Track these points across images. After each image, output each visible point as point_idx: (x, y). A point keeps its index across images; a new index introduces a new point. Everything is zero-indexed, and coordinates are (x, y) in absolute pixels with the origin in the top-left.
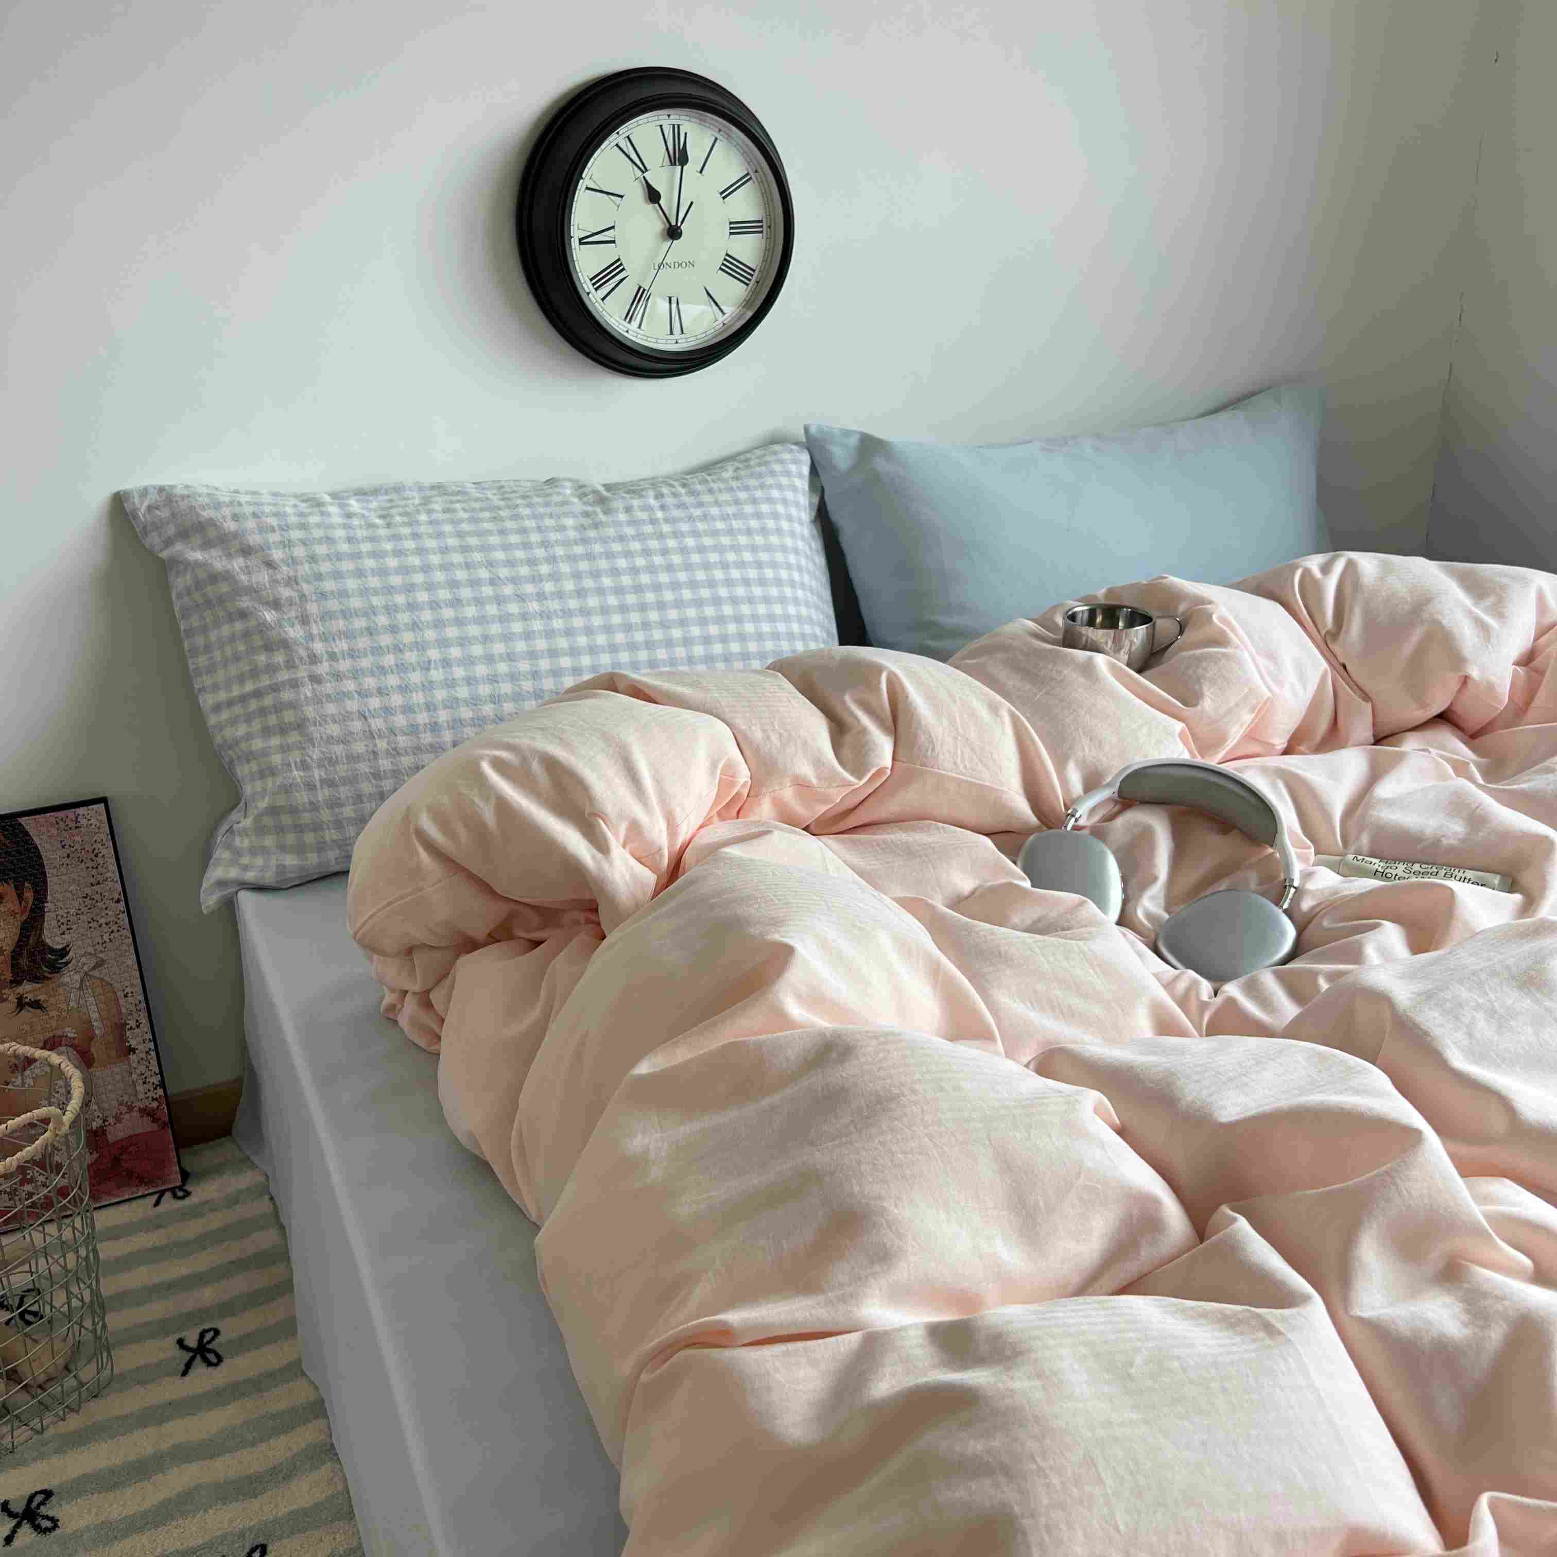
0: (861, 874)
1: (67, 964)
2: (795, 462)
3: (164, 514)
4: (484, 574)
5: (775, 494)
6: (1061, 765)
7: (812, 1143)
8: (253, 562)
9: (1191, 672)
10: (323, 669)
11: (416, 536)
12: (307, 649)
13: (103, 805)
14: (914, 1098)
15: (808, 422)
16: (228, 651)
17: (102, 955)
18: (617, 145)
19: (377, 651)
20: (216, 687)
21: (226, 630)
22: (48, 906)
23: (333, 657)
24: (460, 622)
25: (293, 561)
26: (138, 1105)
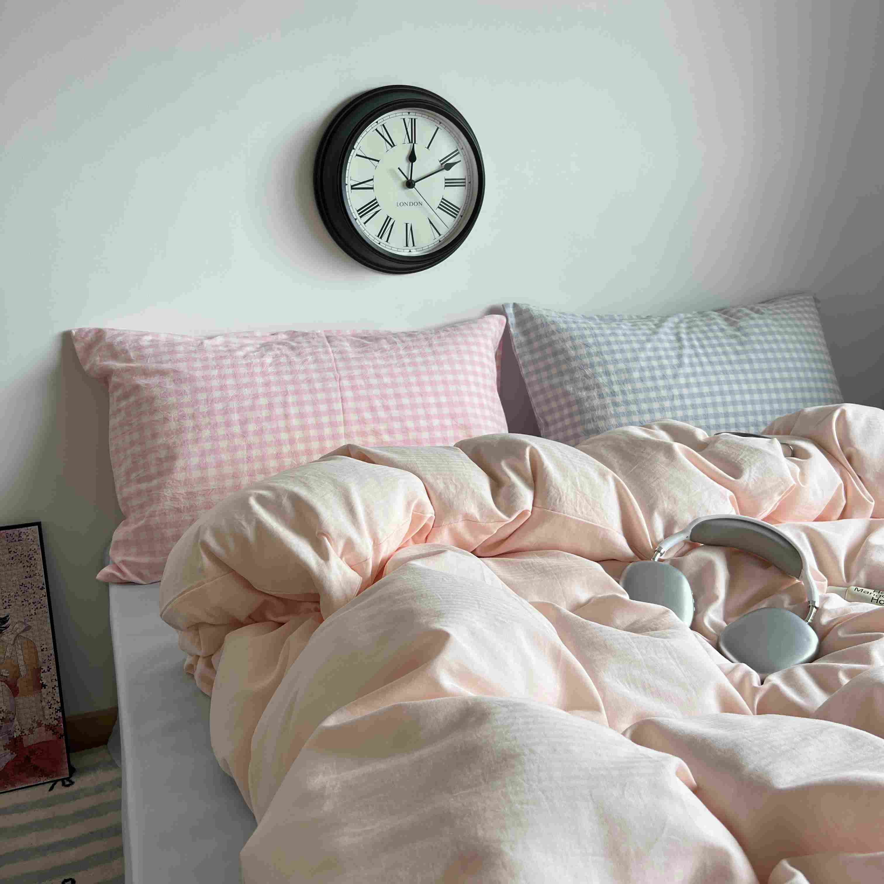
0: (509, 584)
1: (6, 628)
6: (649, 516)
7: (449, 791)
13: (37, 526)
18: (376, 130)
26: (44, 722)
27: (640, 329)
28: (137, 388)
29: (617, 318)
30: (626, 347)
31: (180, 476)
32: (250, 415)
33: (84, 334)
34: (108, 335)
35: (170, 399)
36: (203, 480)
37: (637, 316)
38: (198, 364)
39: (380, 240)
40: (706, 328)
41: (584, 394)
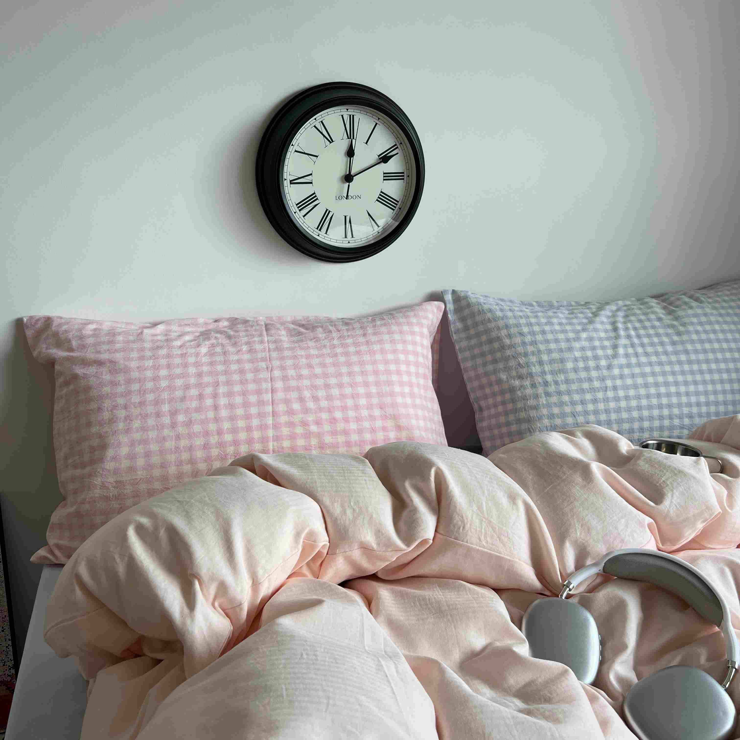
6: (559, 545)
18: (315, 126)
27: (576, 317)
28: (75, 377)
29: (556, 304)
30: (561, 336)
31: (109, 465)
32: (180, 406)
33: (34, 321)
34: (55, 324)
35: (105, 389)
36: (132, 469)
37: (576, 302)
38: (135, 355)
39: (319, 232)
40: (643, 317)
41: (517, 383)
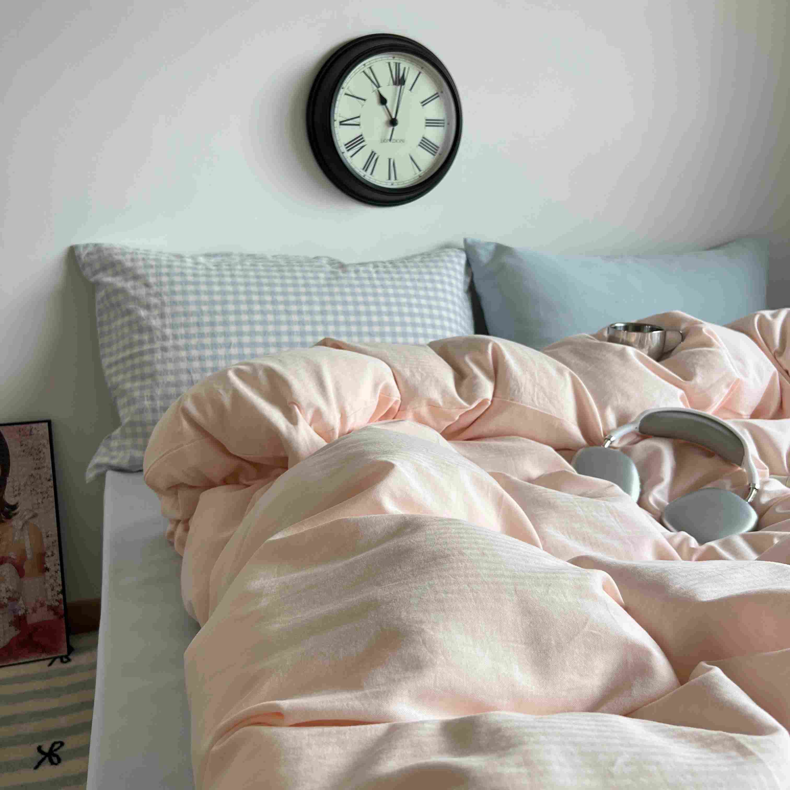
1: (15, 514)
2: (457, 256)
3: (95, 257)
4: (268, 298)
5: (444, 271)
6: (602, 408)
7: (378, 584)
8: (138, 283)
9: (688, 361)
10: (169, 343)
11: (232, 276)
12: (161, 332)
13: (47, 424)
14: (461, 557)
15: (467, 237)
16: (120, 334)
17: (36, 511)
18: (364, 72)
19: (201, 335)
20: (111, 354)
21: (119, 322)
22: (9, 479)
23: (175, 337)
24: (251, 323)
25: (161, 284)
26: (47, 603)
39: (365, 173)
